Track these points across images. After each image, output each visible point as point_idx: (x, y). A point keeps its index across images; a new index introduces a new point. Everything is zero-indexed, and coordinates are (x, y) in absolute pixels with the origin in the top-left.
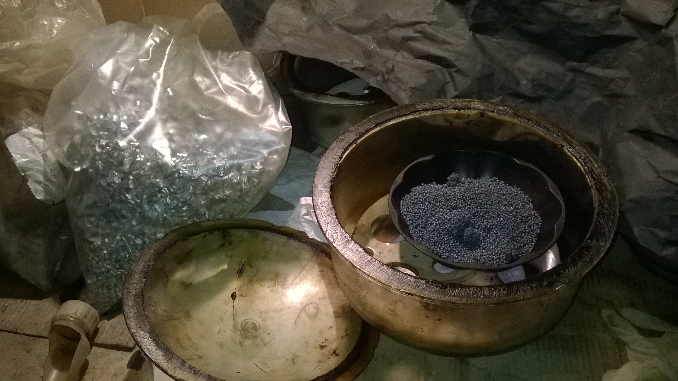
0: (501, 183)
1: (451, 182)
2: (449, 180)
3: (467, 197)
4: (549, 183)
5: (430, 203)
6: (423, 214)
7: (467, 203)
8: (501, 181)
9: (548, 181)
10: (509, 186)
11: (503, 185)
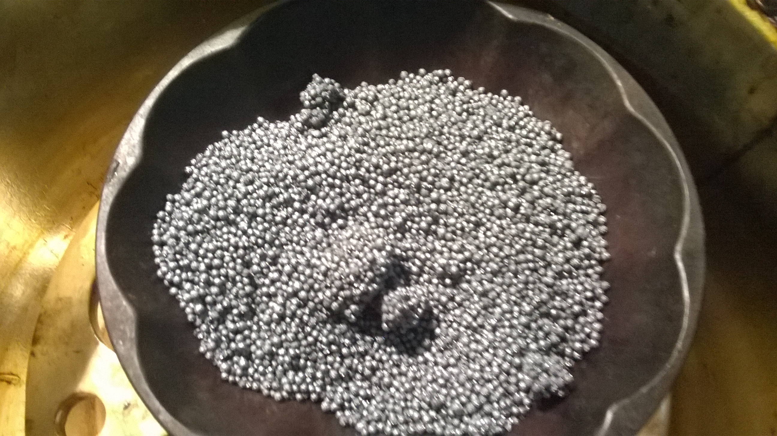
0: (461, 88)
1: (315, 112)
2: (307, 103)
3: (372, 169)
4: (619, 83)
5: (253, 217)
6: (234, 269)
7: (374, 187)
8: (461, 79)
9: (615, 76)
10: (485, 93)
11: (469, 92)
